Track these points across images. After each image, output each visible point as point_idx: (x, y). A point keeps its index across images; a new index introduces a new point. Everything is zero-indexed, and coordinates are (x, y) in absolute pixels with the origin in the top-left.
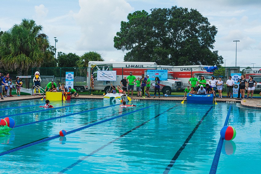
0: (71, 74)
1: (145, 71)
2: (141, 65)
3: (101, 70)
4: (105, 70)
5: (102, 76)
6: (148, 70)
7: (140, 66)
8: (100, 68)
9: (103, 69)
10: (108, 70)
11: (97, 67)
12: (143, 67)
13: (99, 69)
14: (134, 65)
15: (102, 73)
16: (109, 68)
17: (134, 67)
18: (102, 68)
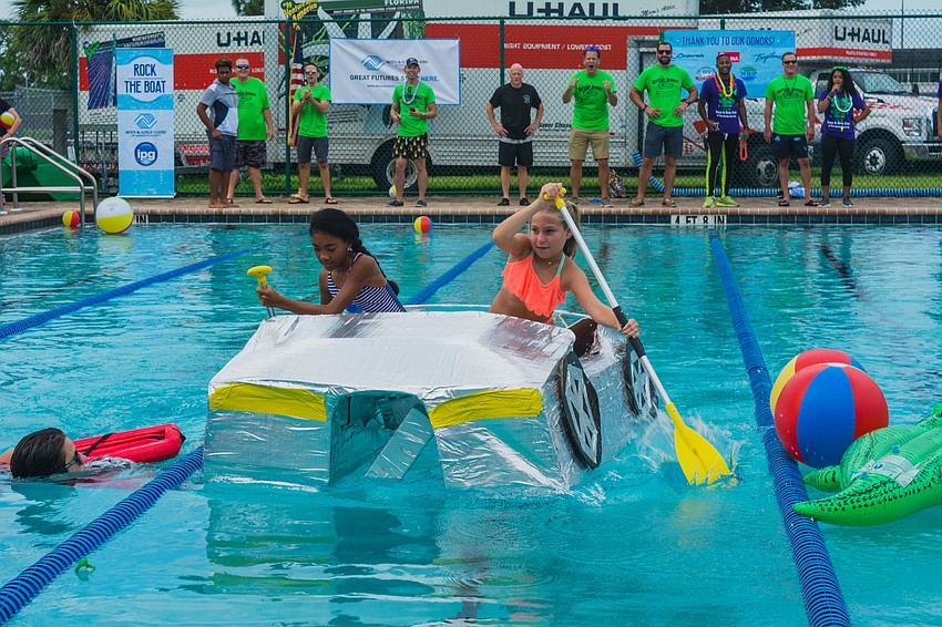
0: (152, 61)
1: (631, 39)
2: (605, 6)
3: (351, 33)
4: (375, 36)
5: (363, 72)
6: (666, 33)
7: (599, 12)
8: (340, 20)
9: (365, 29)
10: (397, 34)
11: (322, 14)
12: (616, 17)
13: (333, 29)
14: (561, 5)
15: (362, 56)
16: (400, 21)
17: (561, 17)
18: (355, 23)
